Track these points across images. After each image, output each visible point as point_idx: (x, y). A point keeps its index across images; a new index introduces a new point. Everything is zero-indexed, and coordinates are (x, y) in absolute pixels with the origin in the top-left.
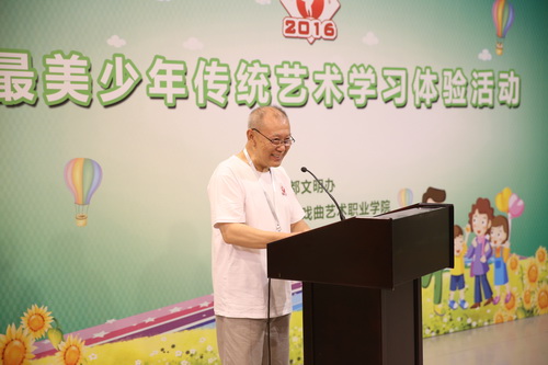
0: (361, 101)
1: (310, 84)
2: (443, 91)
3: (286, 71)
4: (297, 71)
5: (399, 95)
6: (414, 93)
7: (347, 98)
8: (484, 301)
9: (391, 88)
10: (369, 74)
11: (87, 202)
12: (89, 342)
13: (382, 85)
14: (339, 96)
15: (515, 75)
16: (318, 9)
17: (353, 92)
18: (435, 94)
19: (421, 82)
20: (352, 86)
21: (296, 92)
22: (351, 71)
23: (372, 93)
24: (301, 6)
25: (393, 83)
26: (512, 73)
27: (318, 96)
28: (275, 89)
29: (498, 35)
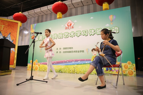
0: (78, 36)
1: (69, 35)
2: (96, 32)
3: (65, 33)
4: (67, 33)
5: (86, 34)
6: (89, 33)
7: (75, 36)
8: (109, 70)
9: (84, 33)
10: (80, 32)
11: (41, 50)
12: (41, 64)
13: (82, 33)
14: (74, 36)
15: (117, 27)
16: (71, 25)
17: (76, 35)
18: (94, 33)
19: (91, 32)
20: (76, 34)
21: (67, 36)
22: (76, 32)
23: (81, 34)
24: (68, 25)
25: (85, 33)
26: (116, 27)
27: (70, 36)
28: (64, 36)
29: (111, 21)
